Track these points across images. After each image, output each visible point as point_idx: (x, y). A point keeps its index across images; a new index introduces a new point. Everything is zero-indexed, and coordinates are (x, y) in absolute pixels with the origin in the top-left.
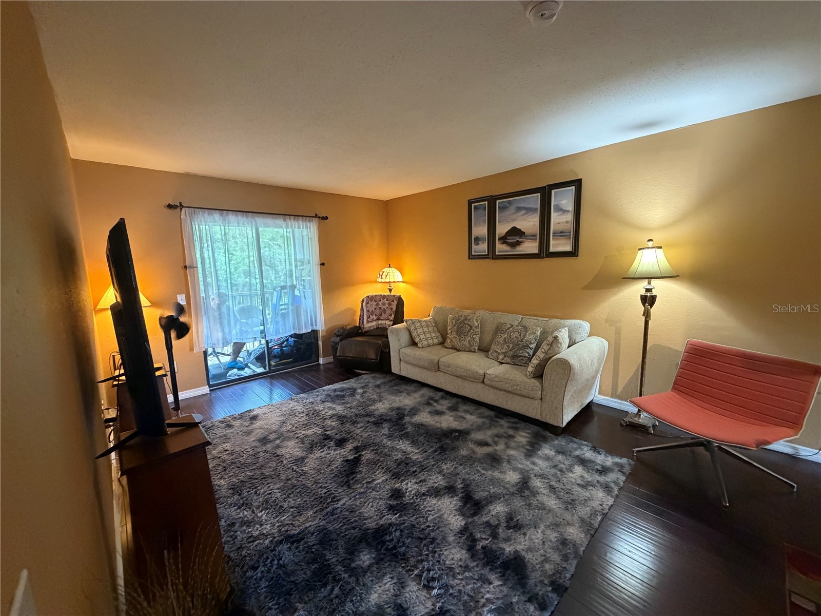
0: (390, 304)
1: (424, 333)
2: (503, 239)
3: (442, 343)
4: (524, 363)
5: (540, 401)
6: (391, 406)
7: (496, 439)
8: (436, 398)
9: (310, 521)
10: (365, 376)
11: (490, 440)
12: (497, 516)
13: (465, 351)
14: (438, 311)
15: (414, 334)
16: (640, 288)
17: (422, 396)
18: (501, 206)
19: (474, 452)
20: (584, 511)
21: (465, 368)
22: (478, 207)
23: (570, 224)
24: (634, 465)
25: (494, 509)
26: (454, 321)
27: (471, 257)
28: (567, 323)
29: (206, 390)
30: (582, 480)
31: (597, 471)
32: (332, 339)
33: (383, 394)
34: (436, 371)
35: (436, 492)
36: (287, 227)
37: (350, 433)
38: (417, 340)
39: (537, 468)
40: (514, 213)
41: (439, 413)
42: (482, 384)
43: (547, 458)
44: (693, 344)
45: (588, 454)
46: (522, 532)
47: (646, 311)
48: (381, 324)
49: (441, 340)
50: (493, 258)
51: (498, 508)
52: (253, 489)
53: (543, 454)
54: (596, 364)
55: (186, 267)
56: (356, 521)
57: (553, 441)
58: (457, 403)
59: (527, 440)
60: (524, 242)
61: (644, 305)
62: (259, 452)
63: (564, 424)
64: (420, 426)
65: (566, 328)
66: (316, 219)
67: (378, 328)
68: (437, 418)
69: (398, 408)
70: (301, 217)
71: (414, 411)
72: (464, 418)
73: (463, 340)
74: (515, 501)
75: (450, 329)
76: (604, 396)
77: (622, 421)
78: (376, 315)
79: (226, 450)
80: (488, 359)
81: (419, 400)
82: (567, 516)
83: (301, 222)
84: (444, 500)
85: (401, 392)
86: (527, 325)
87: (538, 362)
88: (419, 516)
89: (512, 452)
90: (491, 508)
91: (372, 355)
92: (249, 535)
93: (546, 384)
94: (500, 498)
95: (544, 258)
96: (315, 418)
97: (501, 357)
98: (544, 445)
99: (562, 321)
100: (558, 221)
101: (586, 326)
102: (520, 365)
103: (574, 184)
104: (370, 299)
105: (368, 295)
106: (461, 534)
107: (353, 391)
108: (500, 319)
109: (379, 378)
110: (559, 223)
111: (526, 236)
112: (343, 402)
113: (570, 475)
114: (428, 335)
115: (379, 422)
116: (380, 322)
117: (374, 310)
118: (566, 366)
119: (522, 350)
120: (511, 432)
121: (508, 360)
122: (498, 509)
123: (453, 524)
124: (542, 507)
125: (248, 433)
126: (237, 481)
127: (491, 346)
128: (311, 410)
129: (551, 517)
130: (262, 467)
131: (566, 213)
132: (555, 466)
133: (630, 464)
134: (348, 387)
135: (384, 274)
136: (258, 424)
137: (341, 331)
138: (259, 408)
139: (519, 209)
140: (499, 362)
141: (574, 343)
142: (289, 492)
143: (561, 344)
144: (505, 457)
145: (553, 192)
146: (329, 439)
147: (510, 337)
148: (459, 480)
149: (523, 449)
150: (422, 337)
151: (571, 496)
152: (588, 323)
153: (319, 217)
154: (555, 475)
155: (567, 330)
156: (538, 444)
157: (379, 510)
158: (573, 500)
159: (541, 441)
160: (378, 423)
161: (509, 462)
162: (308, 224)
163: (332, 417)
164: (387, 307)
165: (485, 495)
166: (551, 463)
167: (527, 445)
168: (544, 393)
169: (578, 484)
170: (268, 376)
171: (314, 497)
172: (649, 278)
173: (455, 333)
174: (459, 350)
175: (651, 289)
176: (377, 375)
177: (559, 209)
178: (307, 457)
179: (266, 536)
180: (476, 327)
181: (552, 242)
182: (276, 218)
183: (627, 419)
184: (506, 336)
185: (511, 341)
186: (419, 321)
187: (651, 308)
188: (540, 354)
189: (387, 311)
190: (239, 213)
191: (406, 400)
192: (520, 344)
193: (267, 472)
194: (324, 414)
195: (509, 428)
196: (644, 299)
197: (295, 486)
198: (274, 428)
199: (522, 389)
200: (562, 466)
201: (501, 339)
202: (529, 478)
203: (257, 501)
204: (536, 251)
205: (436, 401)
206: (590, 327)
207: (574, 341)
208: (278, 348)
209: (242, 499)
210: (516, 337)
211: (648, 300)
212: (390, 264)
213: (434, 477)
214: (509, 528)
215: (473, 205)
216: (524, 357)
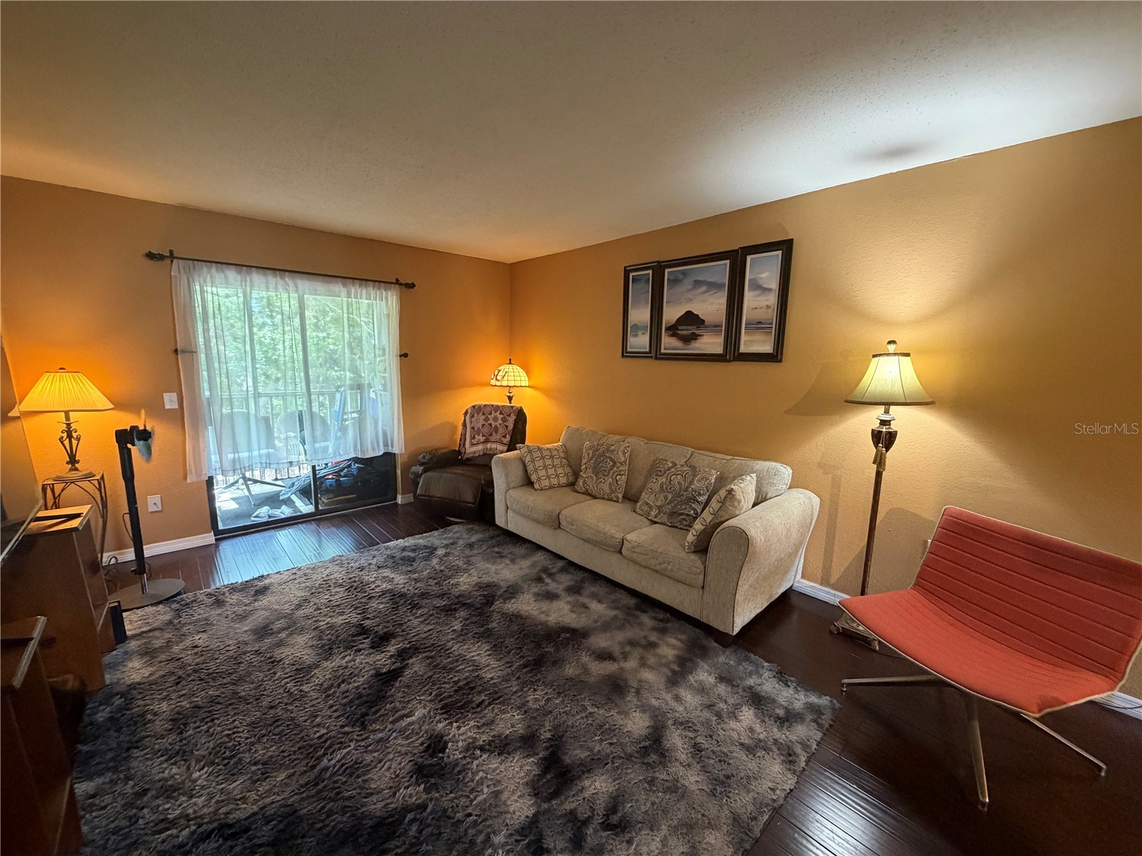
0: (504, 420)
1: (545, 467)
2: (673, 330)
3: (572, 485)
4: (686, 526)
5: (701, 590)
6: (479, 580)
7: (628, 648)
8: (553, 571)
9: (274, 794)
10: (456, 528)
11: (616, 650)
12: (590, 801)
13: (603, 499)
14: (574, 434)
15: (530, 468)
16: (870, 418)
17: (533, 565)
18: (672, 278)
19: (586, 670)
20: (742, 802)
21: (596, 528)
22: (639, 278)
23: (771, 309)
24: (840, 709)
25: (590, 786)
26: (591, 452)
27: (625, 354)
28: (757, 467)
29: (210, 538)
30: (749, 737)
31: (778, 718)
32: (414, 469)
33: (474, 559)
34: (556, 529)
35: (501, 747)
36: (349, 296)
37: (401, 625)
38: (534, 478)
39: (681, 709)
40: (690, 290)
41: (551, 596)
42: (619, 555)
43: (702, 690)
44: (954, 515)
45: (768, 684)
46: (627, 836)
47: (879, 456)
48: (491, 448)
49: (571, 479)
50: (657, 358)
51: (597, 784)
52: (207, 723)
53: (696, 682)
54: (795, 535)
55: (176, 351)
56: (351, 798)
57: (717, 656)
58: (582, 581)
59: (676, 652)
60: (703, 335)
61: (876, 446)
62: (245, 653)
63: (737, 630)
64: (516, 617)
65: (754, 475)
66: (397, 286)
67: (485, 454)
68: (545, 605)
69: (488, 585)
70: (371, 283)
71: (512, 592)
72: (587, 607)
73: (601, 482)
74: (629, 771)
75: (585, 464)
76: (810, 581)
77: (832, 627)
78: (483, 436)
79: (196, 647)
80: (635, 514)
81: (527, 571)
82: (712, 808)
83: (372, 289)
84: (511, 762)
85: (502, 557)
86: (697, 465)
87: (703, 527)
88: (461, 793)
89: (648, 675)
90: (587, 783)
91: (468, 495)
92: (162, 817)
93: (711, 564)
94: (607, 764)
95: (730, 361)
96: (356, 596)
97: (653, 513)
98: (702, 664)
99: (751, 463)
100: (754, 305)
101: (786, 472)
102: (681, 529)
103: (780, 248)
104: (477, 410)
105: (474, 404)
106: (520, 835)
107: (432, 550)
108: (659, 452)
109: (477, 532)
110: (756, 308)
111: (706, 327)
112: (409, 569)
113: (733, 724)
114: (551, 471)
115: (454, 607)
116: (489, 446)
117: (480, 426)
118: (742, 540)
119: (685, 504)
120: (653, 637)
121: (665, 519)
122: (599, 786)
123: (514, 812)
124: (674, 788)
125: (242, 618)
126: (188, 706)
127: (641, 495)
128: (355, 582)
129: (683, 810)
130: (241, 680)
131: (767, 292)
132: (710, 707)
133: (834, 709)
134: (426, 544)
135: (500, 374)
136: (265, 601)
137: (428, 457)
138: (277, 573)
139: (698, 283)
140: (651, 520)
141: (765, 500)
142: (264, 732)
143: (739, 502)
144: (635, 684)
145: (749, 258)
146: (365, 634)
147: (670, 482)
148: (547, 725)
149: (665, 670)
150: (542, 473)
151: (725, 767)
152: (789, 468)
153: (401, 284)
154: (707, 723)
155: (755, 478)
156: (691, 660)
157: (397, 776)
158: (728, 777)
159: (696, 656)
160: (451, 610)
161: (638, 692)
162: (384, 293)
163: (383, 594)
164: (500, 424)
165: (583, 756)
166: (706, 701)
167: (675, 662)
168: (708, 579)
169: (741, 744)
170: (313, 520)
171: (301, 744)
172: (887, 404)
173: (590, 471)
174: (595, 497)
175: (890, 421)
176: (476, 527)
177: (757, 287)
178: (318, 666)
179: (189, 821)
180: (622, 464)
181: (744, 337)
182: (328, 283)
183: (840, 624)
184: (664, 480)
185: (670, 489)
186: (540, 449)
187: (887, 451)
188: (707, 516)
189: (500, 430)
190: (268, 271)
191: (505, 572)
192: (683, 495)
193: (244, 689)
194: (373, 589)
195: (654, 629)
196: (876, 436)
197: (277, 721)
198: (287, 608)
199: (676, 570)
200: (722, 705)
201: (655, 484)
202: (664, 727)
203: (204, 745)
204: (720, 350)
205: (551, 575)
206: (793, 475)
207: (764, 496)
208: (333, 479)
209: (181, 741)
210: (679, 483)
211: (884, 439)
212: (510, 360)
213: (508, 715)
214: (606, 826)
215: (631, 275)
216: (688, 515)
